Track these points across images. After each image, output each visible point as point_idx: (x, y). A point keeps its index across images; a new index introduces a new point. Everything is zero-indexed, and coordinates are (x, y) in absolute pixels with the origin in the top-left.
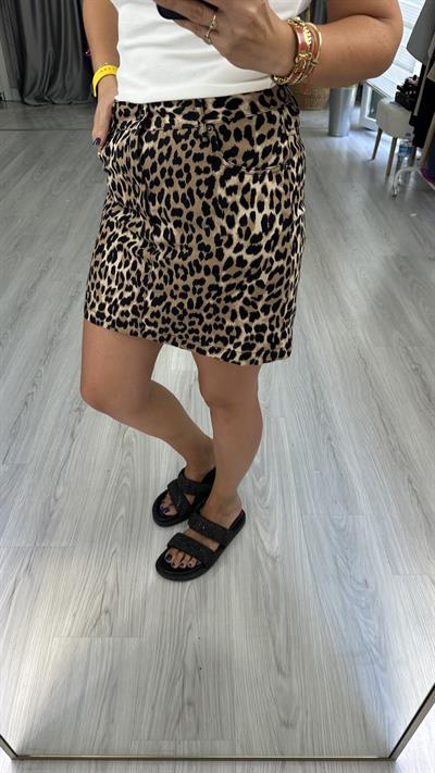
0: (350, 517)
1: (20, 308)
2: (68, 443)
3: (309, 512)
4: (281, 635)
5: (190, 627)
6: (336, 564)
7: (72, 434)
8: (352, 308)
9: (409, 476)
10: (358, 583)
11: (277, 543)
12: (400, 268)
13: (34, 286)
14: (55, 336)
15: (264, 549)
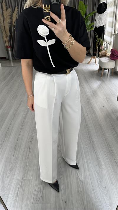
0: (100, 169)
1: (15, 114)
2: (28, 151)
3: (90, 169)
4: (85, 202)
5: (62, 200)
6: (98, 182)
7: (29, 148)
8: (96, 112)
9: (114, 158)
10: (104, 188)
11: (83, 177)
12: (107, 101)
13: (18, 108)
14: (23, 122)
15: (79, 179)
